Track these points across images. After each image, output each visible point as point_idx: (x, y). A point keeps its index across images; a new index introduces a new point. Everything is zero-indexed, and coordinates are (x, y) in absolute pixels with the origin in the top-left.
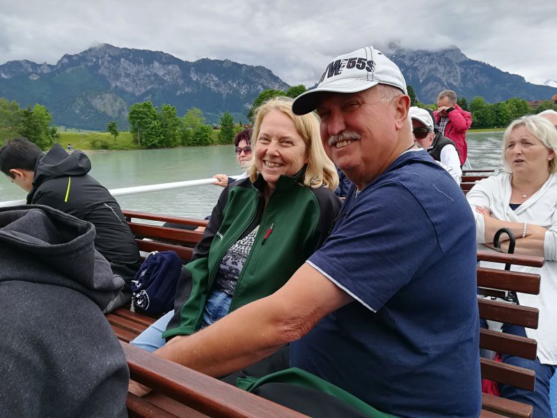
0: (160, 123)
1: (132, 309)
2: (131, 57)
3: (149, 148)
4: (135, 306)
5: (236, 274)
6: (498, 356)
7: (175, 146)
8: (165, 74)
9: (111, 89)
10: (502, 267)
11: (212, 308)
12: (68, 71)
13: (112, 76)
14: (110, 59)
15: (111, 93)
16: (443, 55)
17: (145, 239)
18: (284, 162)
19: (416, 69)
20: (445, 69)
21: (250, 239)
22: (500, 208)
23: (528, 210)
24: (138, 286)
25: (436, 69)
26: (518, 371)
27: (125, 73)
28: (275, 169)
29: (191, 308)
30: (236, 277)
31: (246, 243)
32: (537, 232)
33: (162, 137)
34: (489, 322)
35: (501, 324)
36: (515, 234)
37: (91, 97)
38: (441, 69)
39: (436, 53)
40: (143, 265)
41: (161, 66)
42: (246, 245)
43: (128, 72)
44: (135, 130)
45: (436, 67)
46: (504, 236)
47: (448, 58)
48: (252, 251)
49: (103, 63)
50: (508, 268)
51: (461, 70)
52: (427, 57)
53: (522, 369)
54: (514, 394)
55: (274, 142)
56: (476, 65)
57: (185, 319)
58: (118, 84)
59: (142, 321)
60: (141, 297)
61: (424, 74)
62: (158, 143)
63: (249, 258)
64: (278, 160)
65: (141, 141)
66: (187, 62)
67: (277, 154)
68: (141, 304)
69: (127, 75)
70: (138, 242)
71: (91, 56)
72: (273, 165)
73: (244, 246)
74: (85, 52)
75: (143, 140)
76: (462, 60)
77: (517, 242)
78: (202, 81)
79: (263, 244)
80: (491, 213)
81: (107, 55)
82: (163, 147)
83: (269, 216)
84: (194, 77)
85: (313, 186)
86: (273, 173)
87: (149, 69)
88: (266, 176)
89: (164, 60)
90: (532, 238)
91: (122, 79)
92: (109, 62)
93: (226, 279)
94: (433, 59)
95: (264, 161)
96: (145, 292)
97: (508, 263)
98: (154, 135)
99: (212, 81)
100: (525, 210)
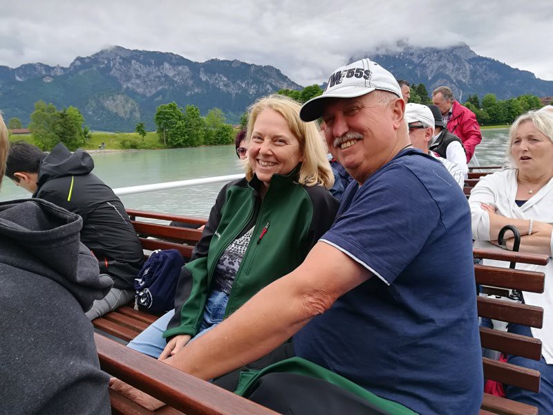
0: (184, 123)
1: (136, 307)
2: (141, 59)
3: (175, 147)
4: (138, 304)
5: (233, 274)
6: (503, 356)
7: (199, 145)
8: (175, 75)
9: (123, 90)
10: (506, 265)
11: (212, 307)
12: (81, 73)
13: (123, 78)
14: (121, 61)
15: (122, 94)
16: (452, 52)
17: (149, 238)
18: (278, 161)
19: (424, 66)
20: (454, 65)
21: (246, 238)
22: (506, 205)
23: (535, 207)
24: (141, 285)
25: (445, 66)
26: (522, 372)
27: (136, 75)
28: (269, 168)
29: (191, 307)
30: (233, 277)
31: (242, 243)
32: (544, 229)
33: (187, 137)
34: (494, 321)
35: (506, 324)
36: (520, 232)
37: (104, 98)
38: (450, 66)
39: (445, 50)
40: (146, 263)
41: (171, 67)
42: (242, 245)
43: (139, 74)
44: (161, 130)
45: (445, 65)
46: (508, 233)
47: (456, 54)
48: (248, 251)
49: (114, 65)
50: (512, 266)
51: (470, 67)
52: (435, 54)
53: (526, 369)
54: (519, 395)
55: (267, 140)
56: (485, 62)
57: (186, 319)
58: (129, 85)
59: (145, 319)
60: (144, 295)
61: (432, 71)
62: (183, 142)
63: (245, 258)
64: (272, 159)
65: (167, 141)
66: (196, 63)
67: (270, 153)
68: (144, 303)
69: (138, 77)
70: (141, 241)
71: (103, 58)
72: (266, 164)
73: (240, 245)
74: (97, 54)
75: (169, 140)
76: (471, 56)
77: (522, 239)
78: (211, 82)
79: (258, 243)
80: (496, 210)
81: (118, 57)
82: (187, 146)
83: (264, 216)
84: (204, 77)
85: (308, 185)
86: (267, 172)
87: (159, 70)
88: (260, 175)
89: (174, 61)
90: (538, 236)
91: (133, 81)
92: (120, 63)
93: (224, 279)
94: (441, 56)
95: (258, 160)
96: (148, 291)
97: (513, 261)
98: (179, 135)
99: (222, 81)
100: (531, 207)
